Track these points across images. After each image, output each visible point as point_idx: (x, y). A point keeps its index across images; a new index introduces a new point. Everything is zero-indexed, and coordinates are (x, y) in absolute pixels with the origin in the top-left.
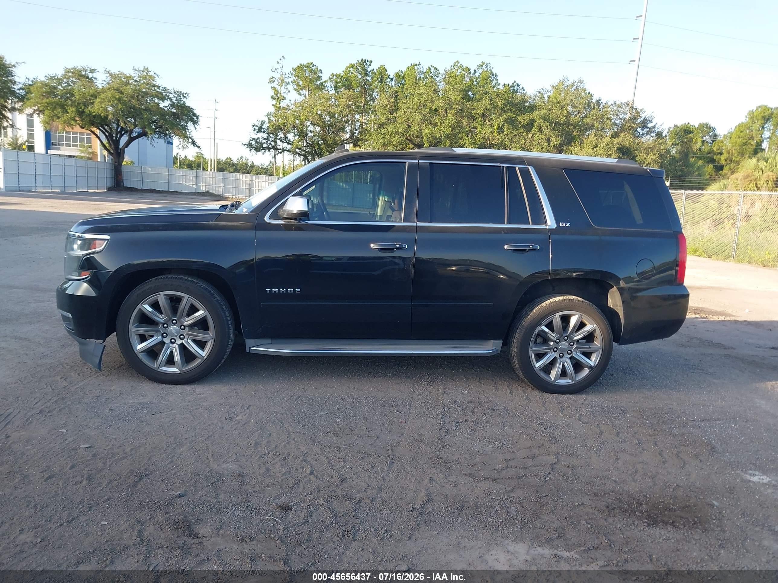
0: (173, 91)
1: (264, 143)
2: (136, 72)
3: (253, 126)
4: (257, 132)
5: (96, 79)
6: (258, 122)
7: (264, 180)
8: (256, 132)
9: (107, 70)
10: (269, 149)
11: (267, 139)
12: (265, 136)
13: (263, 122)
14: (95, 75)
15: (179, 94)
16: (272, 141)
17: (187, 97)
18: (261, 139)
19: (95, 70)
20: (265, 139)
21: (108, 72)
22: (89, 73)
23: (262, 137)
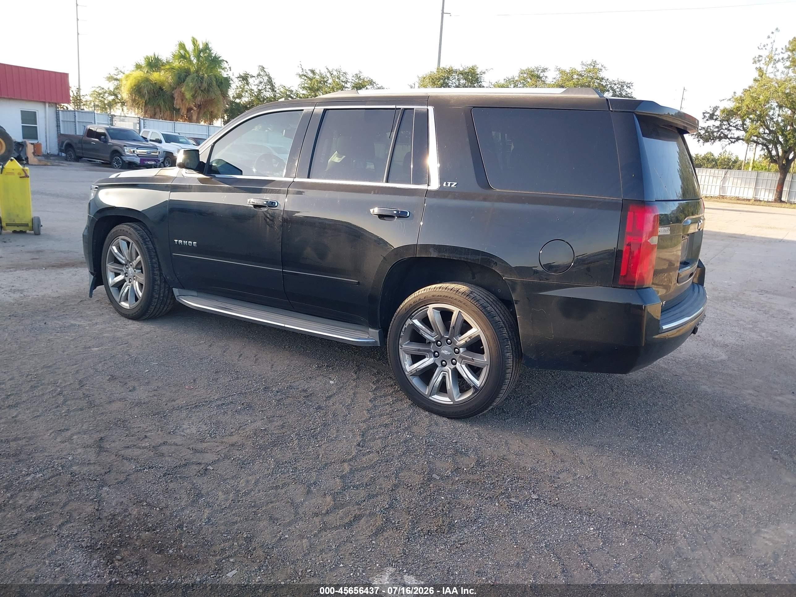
0: (617, 82)
1: (715, 132)
2: (584, 66)
3: (704, 113)
4: (707, 120)
5: (546, 77)
6: (710, 108)
7: (708, 174)
8: (705, 119)
9: (558, 68)
10: (720, 138)
11: (719, 128)
12: (718, 123)
13: (716, 109)
14: (546, 74)
15: (622, 85)
16: (726, 129)
17: (631, 87)
18: (711, 128)
19: (546, 69)
20: (717, 127)
21: (559, 70)
22: (541, 72)
23: (714, 126)
